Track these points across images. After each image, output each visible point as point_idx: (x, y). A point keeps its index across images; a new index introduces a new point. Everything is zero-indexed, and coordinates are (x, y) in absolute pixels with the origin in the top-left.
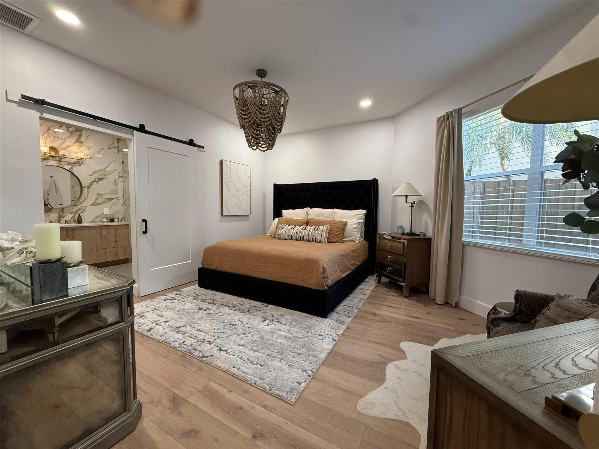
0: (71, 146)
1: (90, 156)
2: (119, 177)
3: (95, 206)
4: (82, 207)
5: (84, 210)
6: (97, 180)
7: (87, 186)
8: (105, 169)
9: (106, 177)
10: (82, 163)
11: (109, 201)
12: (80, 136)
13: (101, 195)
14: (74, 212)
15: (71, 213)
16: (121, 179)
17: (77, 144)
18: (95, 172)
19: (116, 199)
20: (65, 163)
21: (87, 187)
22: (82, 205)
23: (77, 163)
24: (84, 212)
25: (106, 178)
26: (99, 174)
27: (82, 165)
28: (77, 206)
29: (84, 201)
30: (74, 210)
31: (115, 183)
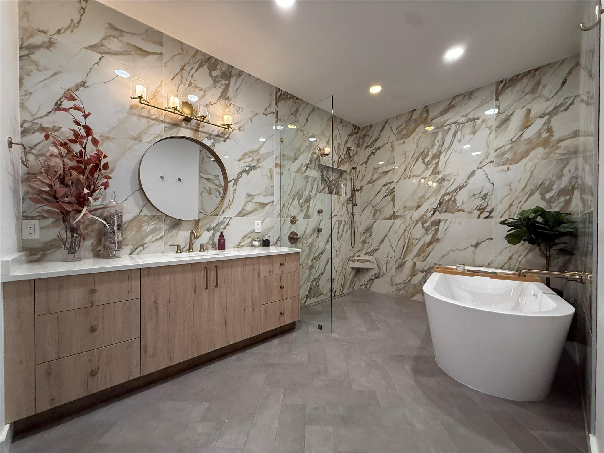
0: (214, 103)
1: (240, 124)
2: (276, 165)
3: (243, 216)
4: (224, 218)
5: (228, 224)
6: (247, 169)
7: (233, 180)
8: (258, 150)
9: (259, 165)
10: (228, 138)
11: (262, 208)
12: (227, 86)
13: (251, 197)
14: (213, 228)
15: (208, 230)
16: (278, 170)
17: (223, 101)
18: (244, 155)
19: (271, 204)
20: (204, 134)
21: (233, 182)
22: (225, 215)
23: (221, 137)
24: (228, 227)
25: (259, 167)
26: (250, 159)
27: (228, 140)
28: (218, 217)
29: (228, 207)
30: (214, 225)
31: (271, 176)
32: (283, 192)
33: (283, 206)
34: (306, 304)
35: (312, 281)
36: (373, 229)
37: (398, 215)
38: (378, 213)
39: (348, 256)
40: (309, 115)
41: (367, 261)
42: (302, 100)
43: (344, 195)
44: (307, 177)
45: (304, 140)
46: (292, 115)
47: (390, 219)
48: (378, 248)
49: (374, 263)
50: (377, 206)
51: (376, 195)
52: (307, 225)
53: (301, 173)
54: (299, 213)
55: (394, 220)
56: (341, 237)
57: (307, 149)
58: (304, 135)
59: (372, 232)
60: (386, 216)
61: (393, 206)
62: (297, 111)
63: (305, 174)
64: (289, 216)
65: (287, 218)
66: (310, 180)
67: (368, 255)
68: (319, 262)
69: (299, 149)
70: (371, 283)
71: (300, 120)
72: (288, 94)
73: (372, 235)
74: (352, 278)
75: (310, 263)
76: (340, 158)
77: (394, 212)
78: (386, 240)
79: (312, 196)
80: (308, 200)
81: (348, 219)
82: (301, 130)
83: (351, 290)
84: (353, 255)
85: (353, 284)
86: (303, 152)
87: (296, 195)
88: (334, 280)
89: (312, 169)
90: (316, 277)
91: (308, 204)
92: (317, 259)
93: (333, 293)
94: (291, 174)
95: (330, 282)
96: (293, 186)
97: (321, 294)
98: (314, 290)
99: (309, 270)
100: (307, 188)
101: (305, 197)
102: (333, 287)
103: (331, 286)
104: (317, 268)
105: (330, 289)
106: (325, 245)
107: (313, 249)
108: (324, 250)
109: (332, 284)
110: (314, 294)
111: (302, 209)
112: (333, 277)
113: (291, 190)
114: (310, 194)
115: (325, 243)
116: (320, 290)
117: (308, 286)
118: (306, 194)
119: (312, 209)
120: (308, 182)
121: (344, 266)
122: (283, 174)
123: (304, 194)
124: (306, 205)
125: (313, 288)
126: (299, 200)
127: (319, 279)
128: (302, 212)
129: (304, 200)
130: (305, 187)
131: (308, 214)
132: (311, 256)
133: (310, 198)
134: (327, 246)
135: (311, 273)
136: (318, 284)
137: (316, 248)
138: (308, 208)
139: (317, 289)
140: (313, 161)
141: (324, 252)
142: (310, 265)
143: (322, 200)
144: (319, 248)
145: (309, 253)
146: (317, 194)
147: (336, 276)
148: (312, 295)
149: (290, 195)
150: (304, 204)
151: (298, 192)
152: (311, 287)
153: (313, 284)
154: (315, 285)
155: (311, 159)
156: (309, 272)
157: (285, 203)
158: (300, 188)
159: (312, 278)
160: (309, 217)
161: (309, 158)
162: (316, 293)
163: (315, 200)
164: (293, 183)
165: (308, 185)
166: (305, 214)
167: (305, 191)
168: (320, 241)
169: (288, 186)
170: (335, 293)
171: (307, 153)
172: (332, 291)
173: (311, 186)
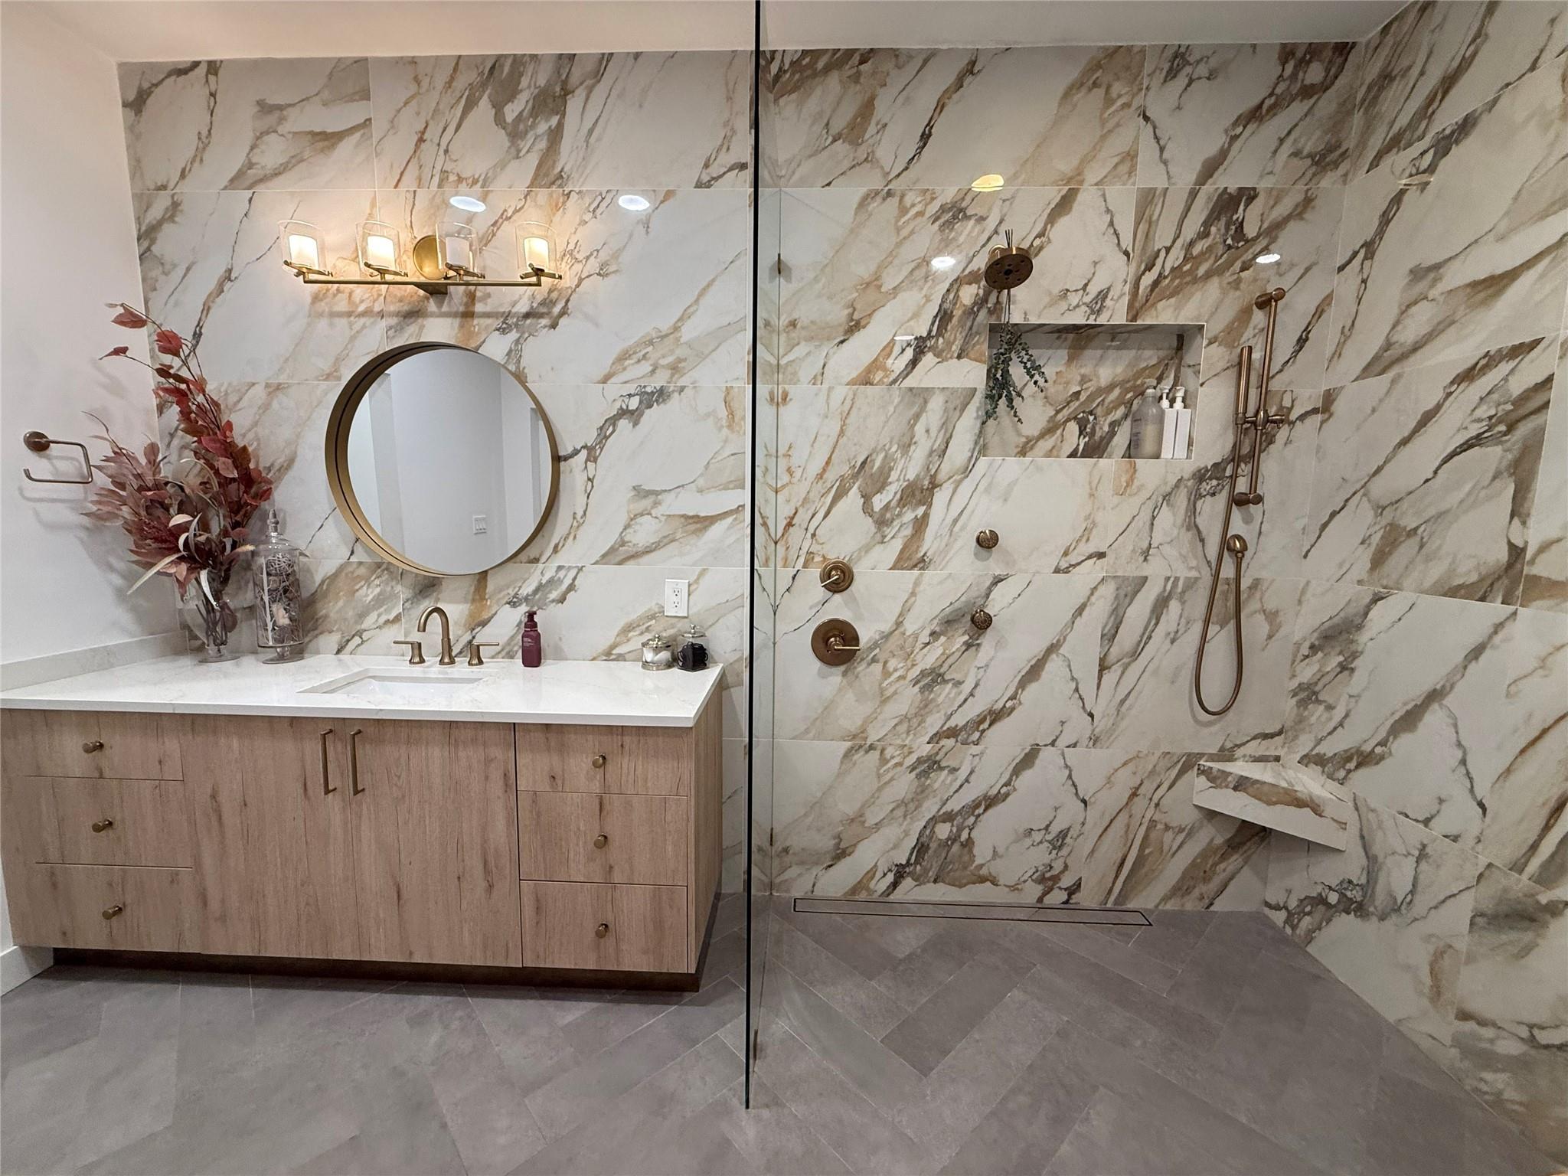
0: (516, 211)
1: (604, 256)
3: (620, 563)
4: (560, 568)
5: (571, 588)
6: (634, 403)
7: (585, 447)
8: (676, 328)
9: (680, 384)
10: (564, 312)
11: (694, 532)
12: (555, 136)
13: (652, 498)
14: (526, 599)
15: (513, 604)
17: (542, 194)
18: (623, 357)
19: (730, 520)
20: (489, 321)
21: (584, 454)
22: (561, 559)
23: (541, 316)
24: (571, 596)
25: (682, 389)
26: (645, 367)
27: (563, 321)
28: (540, 566)
29: (571, 534)
30: (527, 589)
31: (730, 416)
32: (789, 470)
33: (790, 525)
34: (898, 895)
35: (934, 821)
36: (1363, 637)
37: (1544, 574)
38: (1407, 549)
39: (1178, 750)
40: (940, 107)
41: (1299, 803)
42: (895, 53)
43: (1182, 453)
44: (921, 396)
45: (905, 232)
46: (834, 141)
47: (1483, 599)
48: (1378, 750)
49: (1343, 825)
50: (1405, 505)
51: (1405, 442)
52: (913, 594)
53: (881, 382)
54: (867, 549)
55: (1511, 608)
56: (1135, 654)
57: (920, 273)
58: (903, 210)
59: (1355, 655)
60: (1451, 571)
61: (1518, 511)
62: (867, 109)
63: (910, 382)
64: (818, 559)
65: (805, 566)
66: (936, 404)
67: (1319, 769)
68: (975, 750)
69: (872, 283)
70: (1317, 916)
71: (880, 153)
72: (816, 54)
73: (1353, 670)
74: (1204, 855)
75: (923, 749)
76: (1149, 268)
77: (1516, 552)
78: (1434, 719)
79: (941, 476)
80: (920, 493)
81: (1194, 574)
82: (889, 194)
83: (1191, 904)
84: (1222, 749)
85: (1206, 879)
86: (894, 288)
87: (855, 477)
88: (1068, 840)
89: (949, 356)
90: (954, 805)
91: (921, 511)
92: (965, 736)
93: (1056, 891)
94: (828, 395)
95: (1041, 842)
96: (837, 442)
97: (983, 880)
98: (944, 855)
99: (917, 775)
100: (913, 441)
101: (904, 481)
102: (1058, 866)
103: (1048, 862)
104: (962, 774)
105: (1037, 871)
106: (1022, 684)
107: (944, 693)
108: (1008, 705)
109: (1054, 852)
110: (941, 869)
111: (886, 533)
112: (1064, 826)
113: (830, 458)
114: (931, 466)
115: (1015, 677)
116: (978, 861)
117: (907, 834)
118: (910, 468)
119: (945, 531)
120: (924, 414)
121: (1146, 789)
122: (791, 400)
123: (899, 469)
124: (909, 516)
125: (933, 845)
126: (867, 498)
127: (972, 819)
128: (882, 542)
129: (896, 493)
130: (906, 440)
131: (917, 551)
132: (929, 720)
133: (934, 485)
134: (1033, 688)
135: (930, 790)
136: (964, 836)
137: (959, 694)
138: (921, 524)
139: (960, 857)
140: (955, 320)
141: (1011, 712)
142: (924, 755)
143: (1011, 485)
144: (977, 692)
145: (921, 709)
146: (974, 465)
147: (1083, 824)
148: (931, 874)
149: (825, 476)
150: (898, 509)
151: (864, 463)
152: (922, 840)
153: (936, 830)
154: (946, 836)
155: (945, 312)
156: (916, 783)
157: (795, 513)
158: (873, 446)
159: (930, 808)
160: (921, 565)
161: (933, 309)
162: (950, 867)
163: (967, 486)
164: (841, 428)
165: (919, 428)
166: (902, 552)
167: (902, 457)
168: (987, 666)
169: (812, 446)
170: (1070, 895)
171: (922, 289)
172: (1050, 883)
173: (943, 431)
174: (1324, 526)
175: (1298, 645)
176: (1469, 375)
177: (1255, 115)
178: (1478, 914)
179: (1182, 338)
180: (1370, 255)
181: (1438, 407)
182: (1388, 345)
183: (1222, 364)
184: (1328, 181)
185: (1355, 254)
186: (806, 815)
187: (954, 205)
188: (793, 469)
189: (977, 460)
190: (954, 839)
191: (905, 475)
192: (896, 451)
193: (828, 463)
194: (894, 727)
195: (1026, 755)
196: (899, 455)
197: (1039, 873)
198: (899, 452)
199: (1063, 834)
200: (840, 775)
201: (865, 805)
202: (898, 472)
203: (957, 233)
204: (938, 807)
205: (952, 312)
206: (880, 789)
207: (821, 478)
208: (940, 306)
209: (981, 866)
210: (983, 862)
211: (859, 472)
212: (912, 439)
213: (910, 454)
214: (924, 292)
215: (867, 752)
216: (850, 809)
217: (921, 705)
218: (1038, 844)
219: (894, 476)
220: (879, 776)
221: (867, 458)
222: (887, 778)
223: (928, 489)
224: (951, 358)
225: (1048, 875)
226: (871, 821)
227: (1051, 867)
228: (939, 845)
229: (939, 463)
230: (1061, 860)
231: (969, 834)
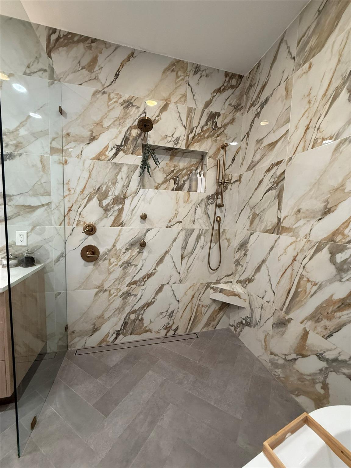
2: (54, 150)
8: (17, 130)
11: (29, 212)
13: (8, 198)
19: (45, 207)
25: (20, 155)
31: (43, 167)
32: (69, 190)
33: (70, 210)
34: (118, 341)
35: (129, 313)
36: (249, 245)
37: (284, 226)
38: (257, 220)
40: (122, 65)
41: (235, 295)
42: (105, 43)
43: (203, 191)
44: (119, 166)
45: (111, 107)
46: (82, 69)
47: (273, 233)
48: (253, 278)
49: (245, 300)
50: (256, 207)
51: (256, 189)
52: (119, 235)
53: (104, 160)
54: (101, 219)
55: (278, 235)
57: (117, 123)
58: (110, 99)
59: (247, 251)
60: (266, 226)
61: (279, 209)
62: (95, 60)
63: (114, 161)
64: (82, 223)
65: (77, 225)
66: (124, 169)
67: (240, 284)
68: (143, 288)
69: (99, 124)
70: (241, 327)
71: (102, 77)
72: (74, 35)
74: (213, 313)
75: (124, 289)
76: (191, 132)
77: (279, 219)
78: (264, 268)
79: (127, 194)
80: (120, 200)
81: (207, 228)
82: (104, 92)
83: (210, 328)
84: (217, 281)
85: (214, 320)
86: (108, 127)
87: (95, 193)
88: (174, 314)
89: (129, 153)
90: (136, 307)
91: (121, 206)
92: (139, 283)
93: (171, 331)
94: (84, 163)
95: (165, 316)
96: (88, 180)
97: (147, 331)
98: (133, 325)
99: (123, 298)
100: (117, 181)
101: (114, 195)
102: (171, 323)
103: (168, 322)
104: (139, 296)
105: (165, 325)
106: (157, 265)
107: (131, 269)
108: (153, 272)
109: (170, 318)
110: (133, 330)
111: (108, 214)
112: (173, 310)
113: (85, 186)
114: (124, 191)
115: (155, 262)
116: (145, 325)
117: (120, 319)
118: (116, 191)
119: (130, 213)
120: (121, 172)
121: (196, 295)
122: (68, 163)
123: (112, 190)
124: (116, 208)
125: (130, 322)
126: (100, 201)
127: (143, 311)
128: (107, 217)
129: (111, 200)
130: (114, 181)
131: (120, 220)
132: (126, 279)
133: (125, 197)
134: (161, 266)
135: (127, 303)
136: (140, 317)
137: (137, 269)
138: (121, 211)
139: (139, 324)
140: (130, 141)
141: (154, 274)
142: (125, 291)
143: (151, 199)
144: (142, 268)
145: (123, 275)
146: (139, 191)
147: (178, 308)
148: (129, 332)
149: (84, 192)
150: (112, 205)
151: (99, 188)
152: (125, 321)
153: (130, 317)
154: (134, 318)
155: (127, 138)
156: (122, 301)
157: (72, 206)
158: (102, 182)
159: (128, 309)
160: (122, 225)
161: (122, 136)
162: (136, 329)
163: (136, 198)
164: (89, 175)
165: (119, 177)
166: (114, 220)
167: (113, 187)
168: (146, 259)
169: (78, 181)
170: (175, 332)
171: (118, 128)
172: (169, 329)
173: (127, 179)
174: (240, 214)
175: (235, 248)
176: (269, 170)
177: (219, 91)
178: (274, 324)
179: (203, 156)
180: (248, 137)
181: (263, 179)
182: (252, 162)
183: (213, 165)
184: (238, 114)
185: (245, 136)
186: (81, 318)
187: (128, 101)
188: (71, 189)
189: (139, 189)
190: (137, 319)
191: (114, 194)
192: (111, 185)
193: (85, 188)
194: (114, 282)
195: (160, 288)
196: (112, 186)
197: (165, 326)
198: (112, 185)
199: (172, 312)
200: (94, 301)
201: (103, 312)
202: (112, 192)
203: (130, 111)
204: (131, 309)
205: (129, 138)
206: (110, 305)
207: (82, 193)
208: (125, 135)
209: (146, 327)
210: (147, 325)
211: (97, 192)
212: (116, 181)
213: (116, 186)
214: (119, 130)
215: (104, 292)
216: (98, 313)
217: (123, 274)
218: (165, 317)
219: (110, 194)
220: (109, 300)
221: (100, 187)
222: (112, 301)
223: (122, 199)
224: (129, 154)
225: (168, 326)
226: (106, 316)
227: (169, 324)
228: (132, 322)
229: (126, 190)
230: (172, 321)
231: (142, 316)
